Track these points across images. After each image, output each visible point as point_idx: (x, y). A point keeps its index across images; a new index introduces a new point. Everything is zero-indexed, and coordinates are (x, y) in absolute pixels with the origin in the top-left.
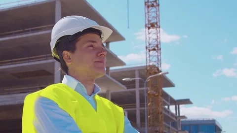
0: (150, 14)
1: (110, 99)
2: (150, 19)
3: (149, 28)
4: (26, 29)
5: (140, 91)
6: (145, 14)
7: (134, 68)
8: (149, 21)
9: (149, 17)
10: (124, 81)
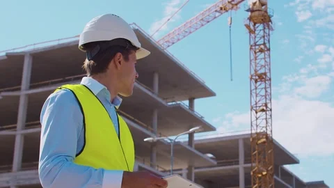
0: (257, 61)
1: (193, 179)
2: (258, 68)
3: (256, 81)
4: (67, 78)
5: (245, 168)
6: (251, 61)
7: (237, 136)
8: (256, 71)
9: (256, 66)
10: (146, 141)
